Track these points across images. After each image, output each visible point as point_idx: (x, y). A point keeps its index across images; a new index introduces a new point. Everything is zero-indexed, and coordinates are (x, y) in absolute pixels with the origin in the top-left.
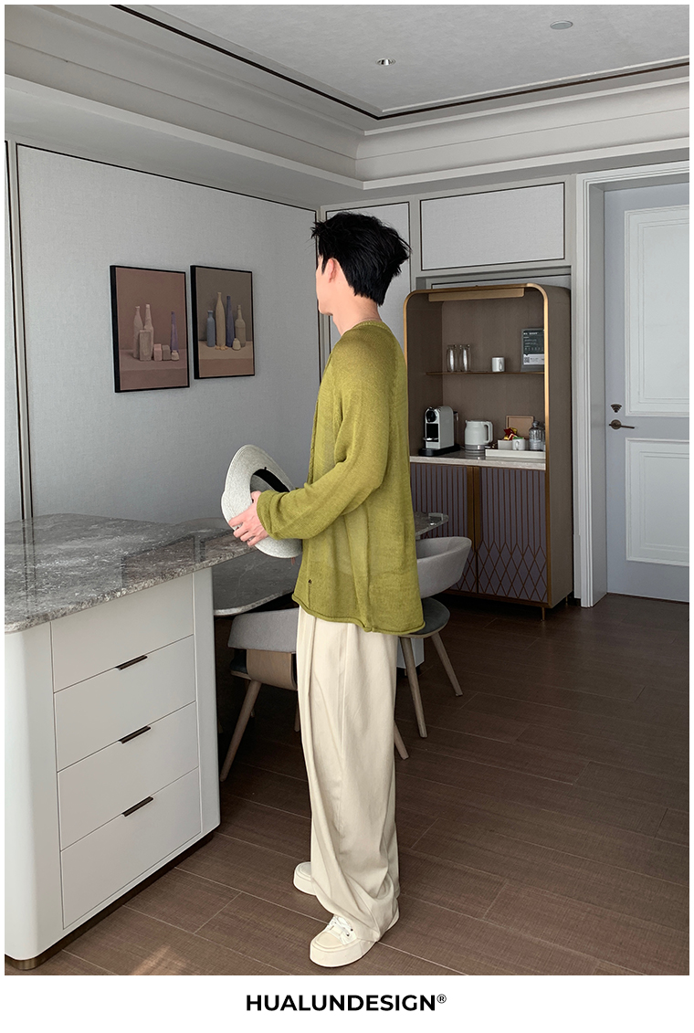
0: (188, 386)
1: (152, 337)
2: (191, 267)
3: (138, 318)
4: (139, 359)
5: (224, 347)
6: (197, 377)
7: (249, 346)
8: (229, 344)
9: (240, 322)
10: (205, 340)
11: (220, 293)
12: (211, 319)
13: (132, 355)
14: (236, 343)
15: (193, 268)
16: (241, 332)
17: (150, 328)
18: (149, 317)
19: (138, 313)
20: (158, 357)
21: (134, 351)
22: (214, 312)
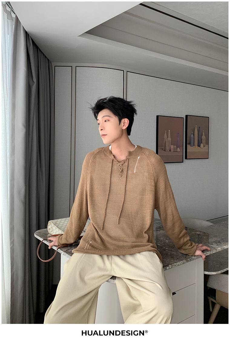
0: (183, 162)
1: (170, 142)
2: (186, 115)
3: (166, 135)
4: (165, 151)
5: (197, 147)
6: (186, 158)
7: (206, 147)
8: (199, 146)
9: (204, 137)
10: (190, 144)
11: (196, 126)
12: (192, 136)
13: (162, 149)
14: (202, 145)
15: (187, 116)
16: (204, 141)
17: (170, 139)
18: (169, 135)
19: (166, 133)
20: (172, 150)
21: (163, 148)
22: (194, 133)
